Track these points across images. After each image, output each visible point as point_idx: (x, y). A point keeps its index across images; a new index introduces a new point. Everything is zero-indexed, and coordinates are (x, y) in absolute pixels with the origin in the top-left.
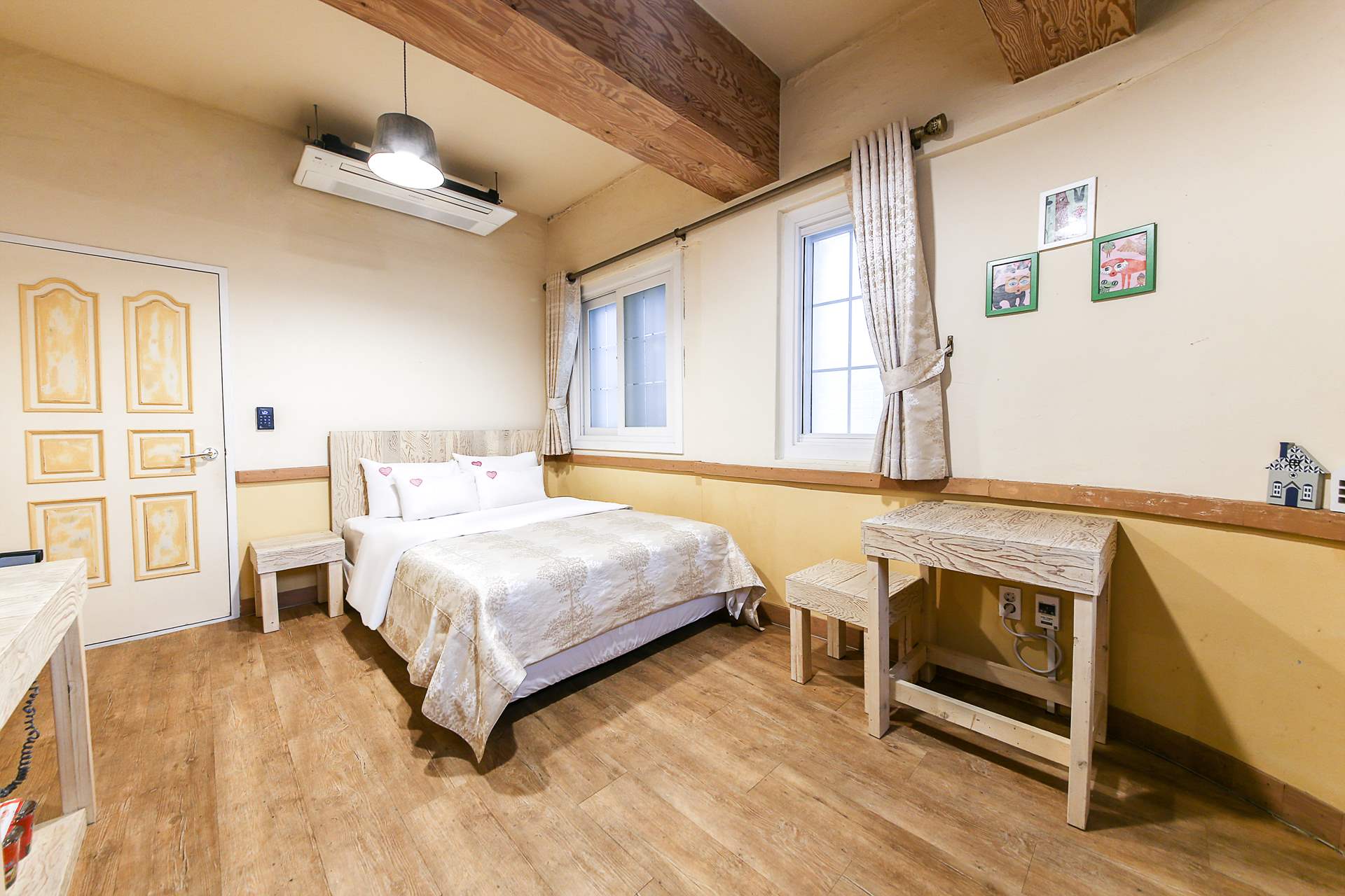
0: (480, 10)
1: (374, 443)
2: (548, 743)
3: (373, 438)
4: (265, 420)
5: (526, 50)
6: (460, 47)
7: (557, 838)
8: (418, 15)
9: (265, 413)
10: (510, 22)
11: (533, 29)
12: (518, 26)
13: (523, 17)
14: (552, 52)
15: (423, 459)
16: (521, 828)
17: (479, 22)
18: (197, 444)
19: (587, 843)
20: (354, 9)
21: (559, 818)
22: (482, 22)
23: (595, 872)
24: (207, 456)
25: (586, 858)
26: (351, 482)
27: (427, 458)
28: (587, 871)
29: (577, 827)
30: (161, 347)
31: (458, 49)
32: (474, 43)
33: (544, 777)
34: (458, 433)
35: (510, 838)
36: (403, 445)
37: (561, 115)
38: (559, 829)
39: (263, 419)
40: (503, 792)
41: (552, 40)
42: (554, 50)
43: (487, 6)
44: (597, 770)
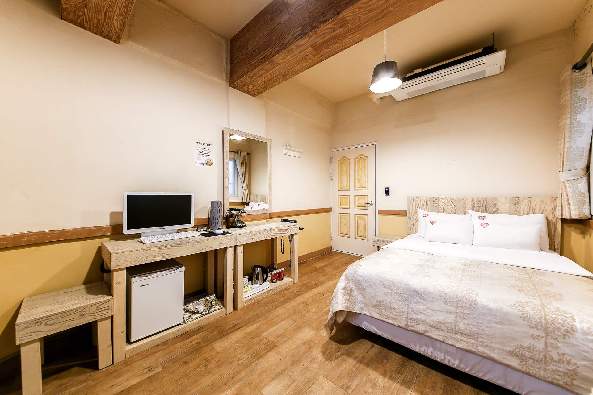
0: (334, 26)
1: (425, 202)
2: (357, 355)
3: (425, 200)
4: (387, 192)
5: (360, 17)
6: (348, 39)
7: (303, 372)
8: (331, 45)
9: (387, 189)
10: (344, 18)
11: (351, 10)
12: (347, 15)
13: (343, 12)
14: (367, 6)
15: (452, 211)
16: (306, 358)
17: (339, 29)
18: (369, 200)
19: (301, 383)
20: (322, 59)
21: (313, 370)
22: (340, 27)
23: (287, 389)
24: (371, 204)
25: (294, 384)
26: (415, 219)
27: (454, 211)
28: (288, 386)
29: (309, 378)
30: (362, 171)
31: (348, 40)
32: (348, 34)
33: (334, 359)
34: (475, 199)
35: (301, 357)
36: (440, 204)
37: (410, 14)
38: (307, 371)
39: (386, 192)
40: (322, 347)
41: (360, 4)
42: (366, 5)
43: (333, 23)
44: (346, 379)
